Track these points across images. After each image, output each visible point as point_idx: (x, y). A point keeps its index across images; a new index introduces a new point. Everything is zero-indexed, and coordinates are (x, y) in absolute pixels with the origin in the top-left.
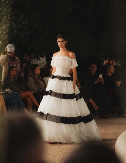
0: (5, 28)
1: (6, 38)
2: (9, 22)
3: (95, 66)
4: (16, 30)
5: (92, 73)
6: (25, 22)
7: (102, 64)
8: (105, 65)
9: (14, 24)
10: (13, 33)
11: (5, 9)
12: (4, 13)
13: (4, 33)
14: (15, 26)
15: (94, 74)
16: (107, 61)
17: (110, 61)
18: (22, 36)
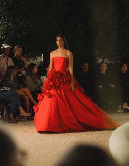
0: (2, 29)
1: (3, 38)
2: (6, 23)
3: (87, 65)
4: (13, 31)
5: (85, 72)
6: (22, 23)
7: (96, 62)
8: (99, 64)
9: (11, 25)
10: (10, 34)
11: (2, 11)
12: (1, 14)
13: (2, 33)
14: (12, 27)
15: (87, 72)
16: (101, 60)
17: (104, 60)
18: (18, 36)
